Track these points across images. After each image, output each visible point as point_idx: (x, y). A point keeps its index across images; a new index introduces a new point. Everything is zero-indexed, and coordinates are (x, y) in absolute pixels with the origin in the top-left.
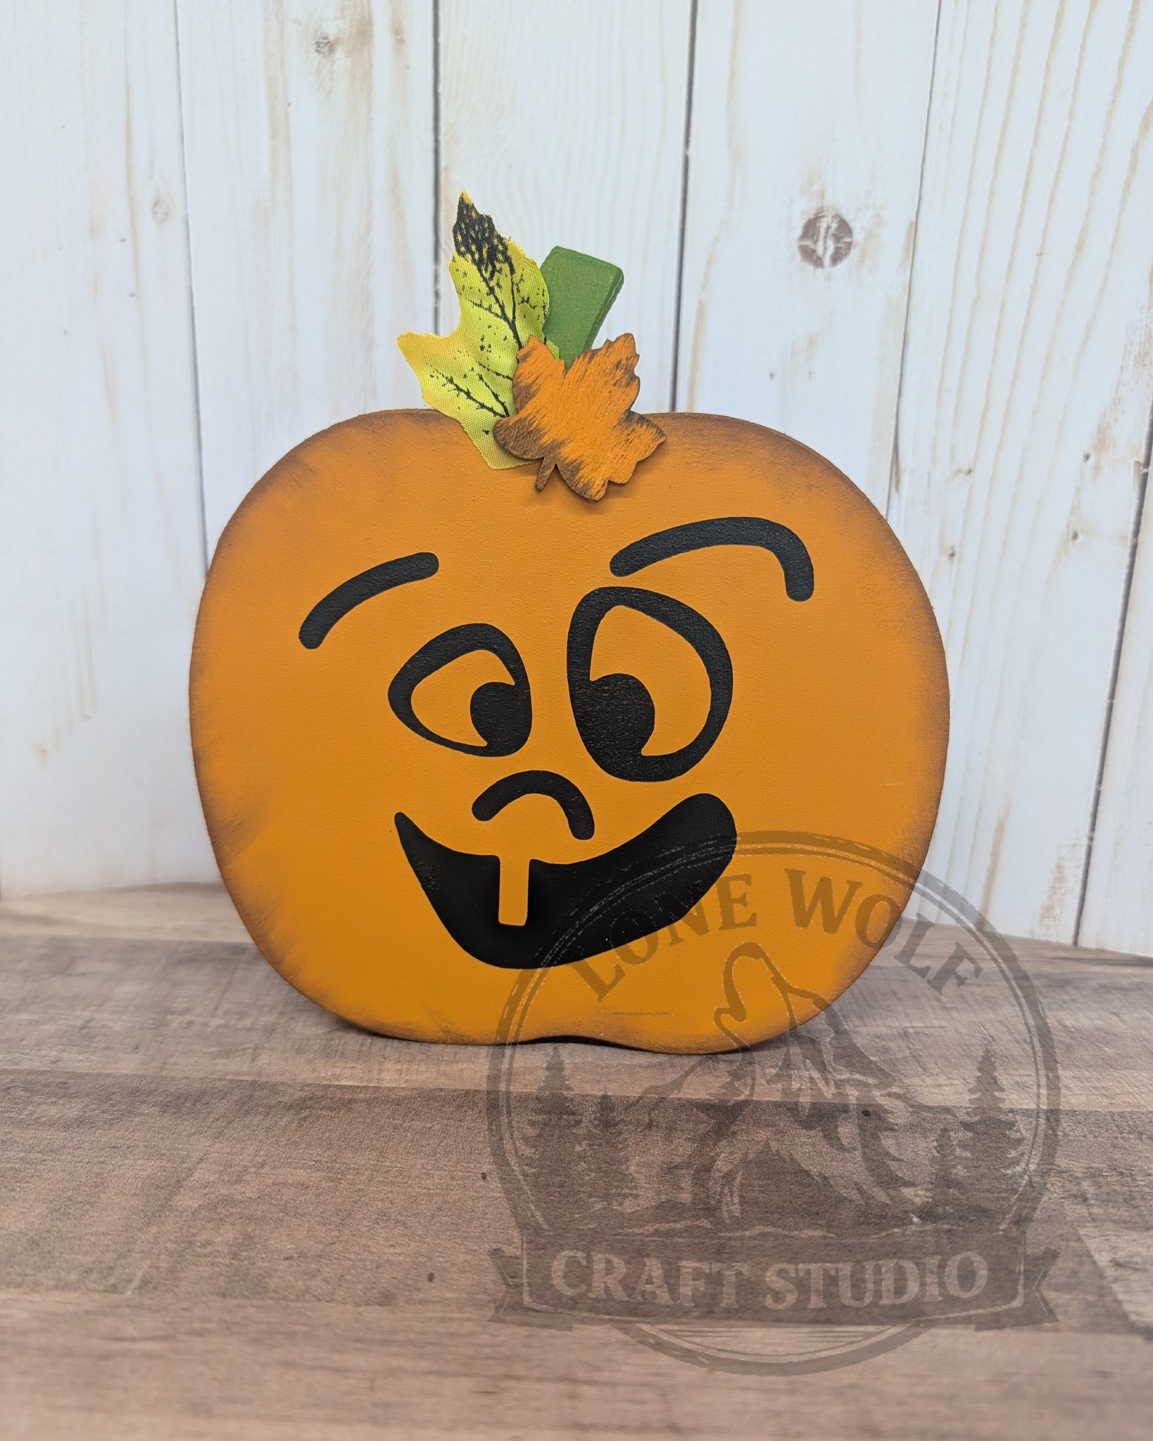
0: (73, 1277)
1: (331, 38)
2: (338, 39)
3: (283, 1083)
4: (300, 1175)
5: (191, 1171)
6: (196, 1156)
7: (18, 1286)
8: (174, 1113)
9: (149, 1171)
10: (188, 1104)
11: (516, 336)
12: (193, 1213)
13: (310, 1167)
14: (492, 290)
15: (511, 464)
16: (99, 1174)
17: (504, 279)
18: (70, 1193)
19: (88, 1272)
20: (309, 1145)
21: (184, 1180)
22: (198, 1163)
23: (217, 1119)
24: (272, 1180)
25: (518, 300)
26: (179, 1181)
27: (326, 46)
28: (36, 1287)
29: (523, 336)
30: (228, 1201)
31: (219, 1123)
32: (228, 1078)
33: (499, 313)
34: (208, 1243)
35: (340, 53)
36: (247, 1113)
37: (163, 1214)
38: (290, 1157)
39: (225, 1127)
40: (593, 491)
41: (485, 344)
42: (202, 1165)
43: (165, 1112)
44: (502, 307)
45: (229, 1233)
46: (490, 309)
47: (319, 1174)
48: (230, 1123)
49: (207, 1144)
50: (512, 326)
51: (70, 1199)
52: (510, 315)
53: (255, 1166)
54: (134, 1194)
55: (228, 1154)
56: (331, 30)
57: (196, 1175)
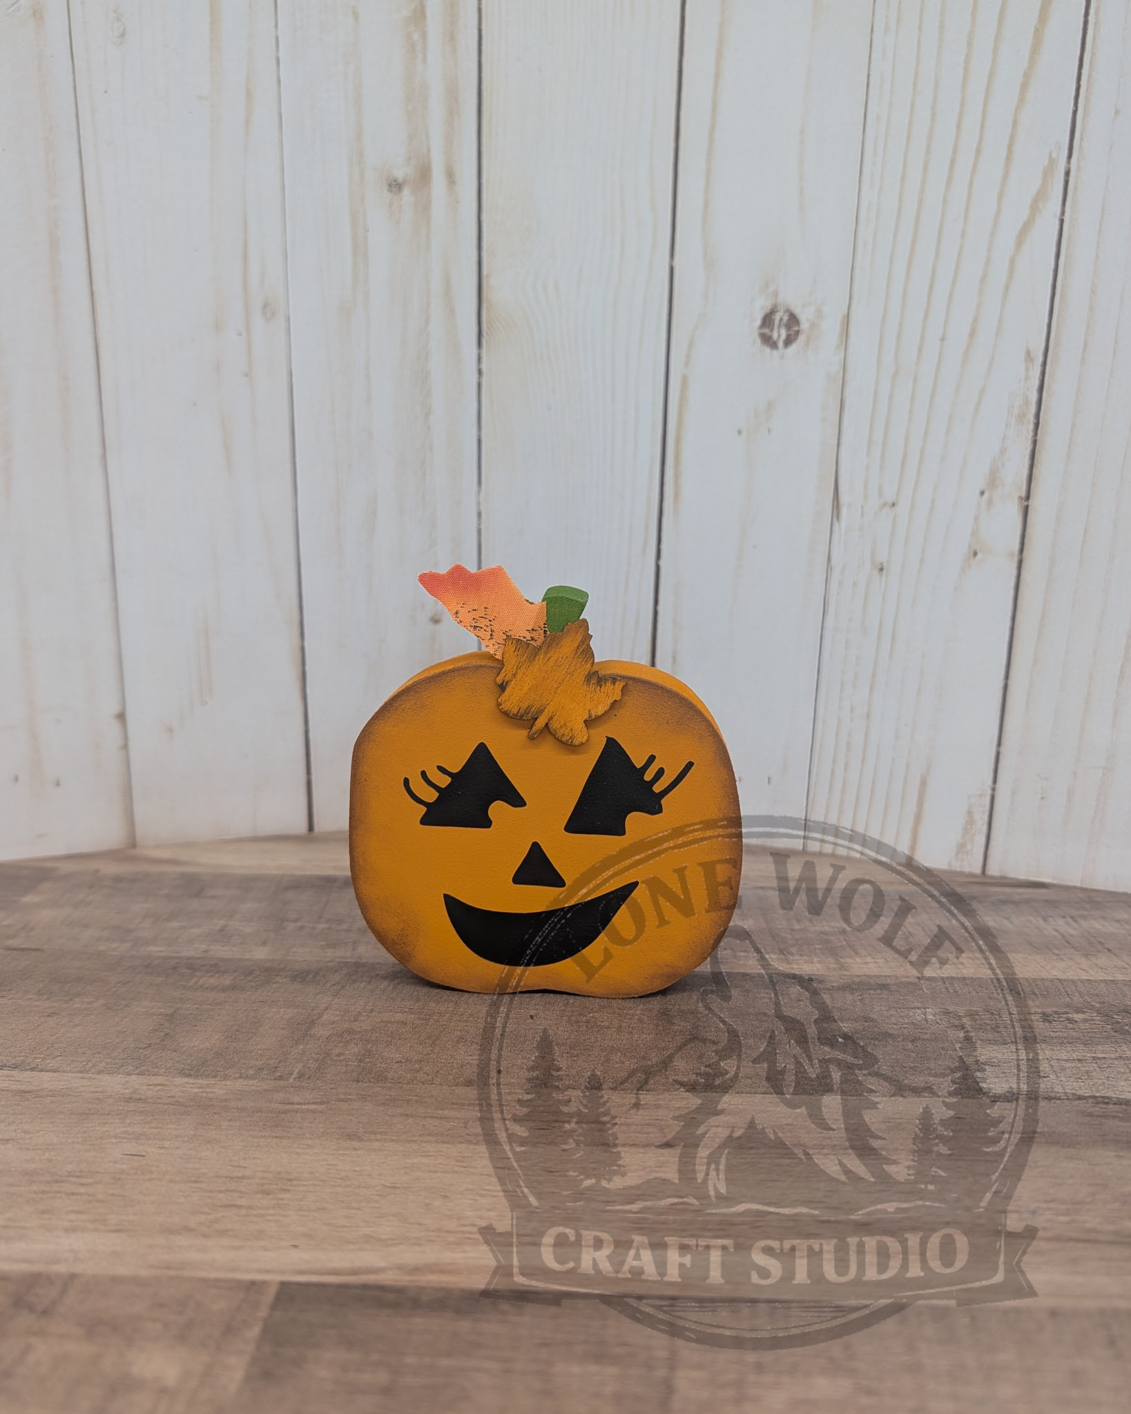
0: (251, 1072)
1: (400, 180)
2: (405, 181)
3: (379, 963)
4: (399, 1017)
5: (320, 1015)
6: (323, 1006)
7: (215, 1076)
8: (301, 982)
9: (290, 1015)
10: (311, 976)
12: (327, 1038)
13: (406, 1012)
16: (255, 1017)
18: (237, 1027)
19: (261, 1069)
20: (403, 999)
21: (317, 1020)
22: (325, 1010)
23: (334, 985)
24: (379, 1020)
26: (313, 1020)
27: (395, 186)
28: (226, 1077)
30: (351, 1032)
31: (335, 987)
32: (337, 960)
34: (339, 1055)
35: (406, 192)
36: (354, 981)
37: (306, 1039)
38: (390, 1006)
39: (340, 990)
42: (327, 1012)
43: (295, 981)
45: (354, 1049)
47: (413, 1016)
48: (343, 987)
49: (330, 999)
51: (237, 1030)
53: (366, 1012)
54: (282, 1028)
55: (346, 1005)
56: (400, 174)
57: (325, 1017)
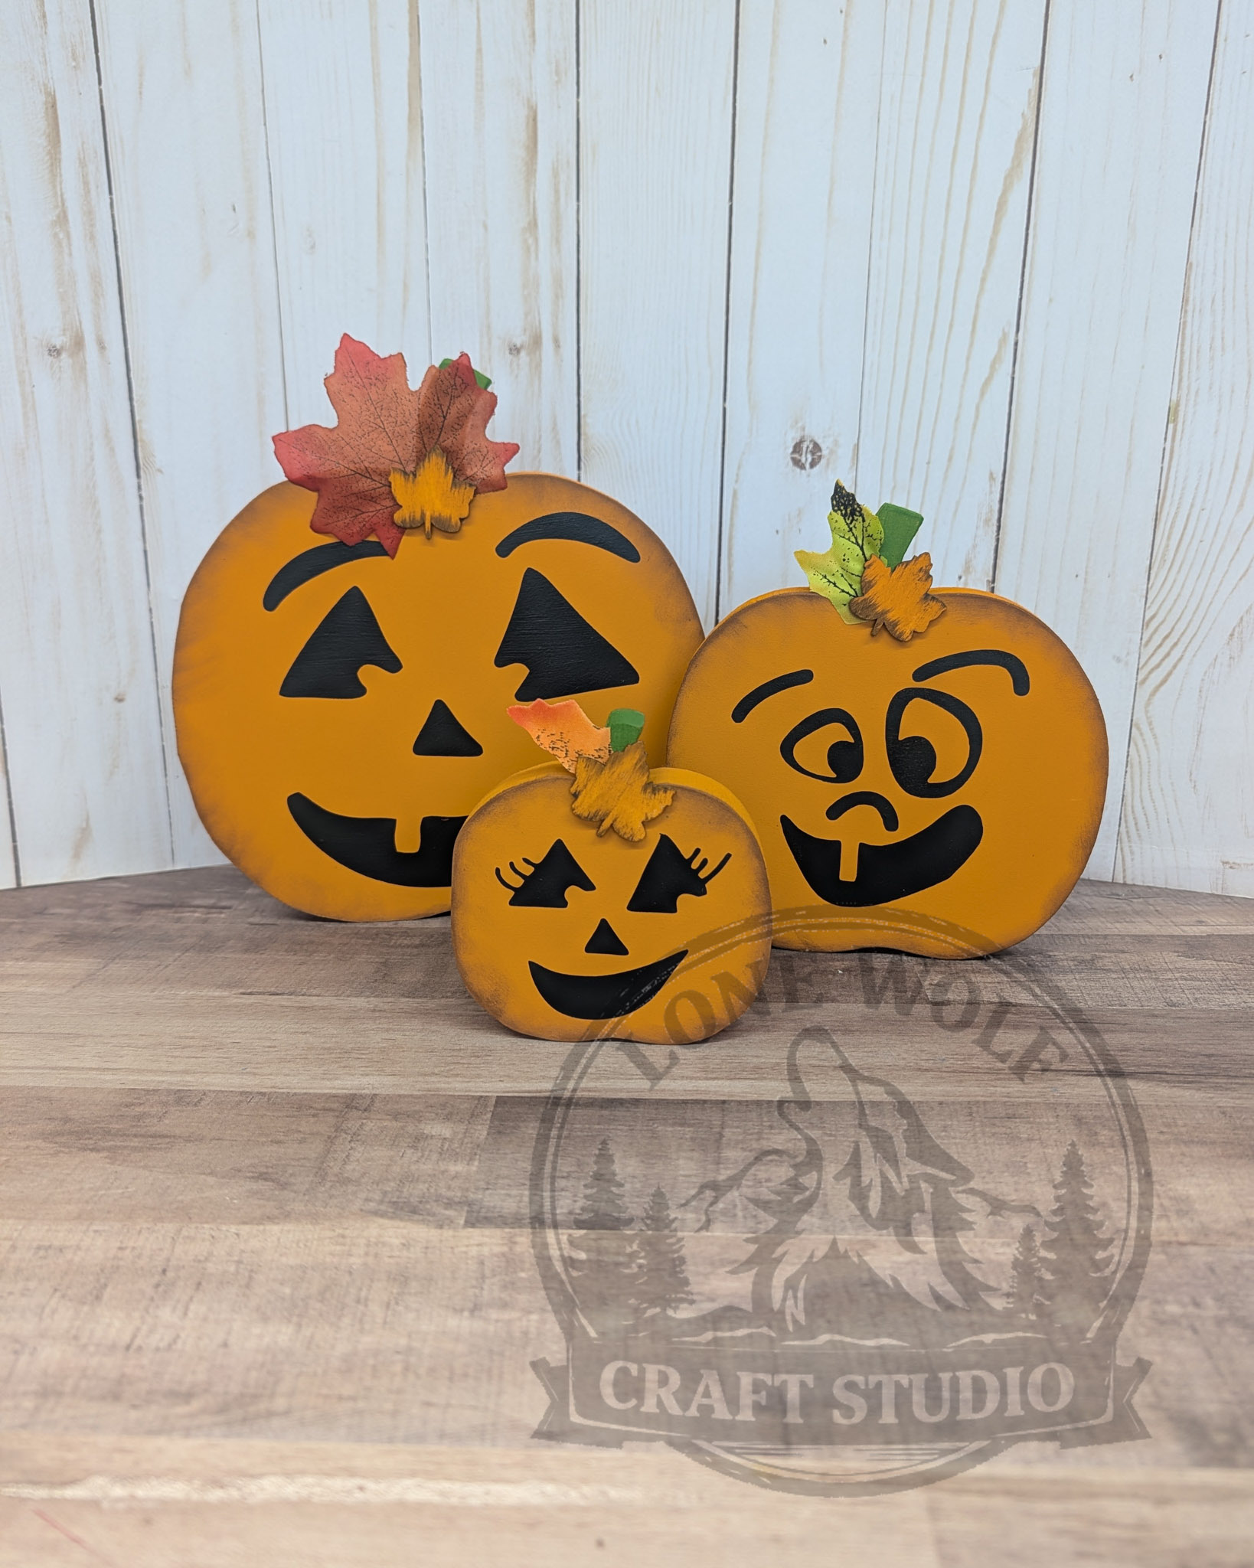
11: (864, 554)
14: (851, 530)
15: (859, 622)
17: (859, 524)
25: (866, 535)
29: (868, 554)
33: (854, 541)
40: (905, 637)
41: (846, 558)
44: (856, 538)
46: (849, 539)
50: (862, 549)
52: (860, 542)
